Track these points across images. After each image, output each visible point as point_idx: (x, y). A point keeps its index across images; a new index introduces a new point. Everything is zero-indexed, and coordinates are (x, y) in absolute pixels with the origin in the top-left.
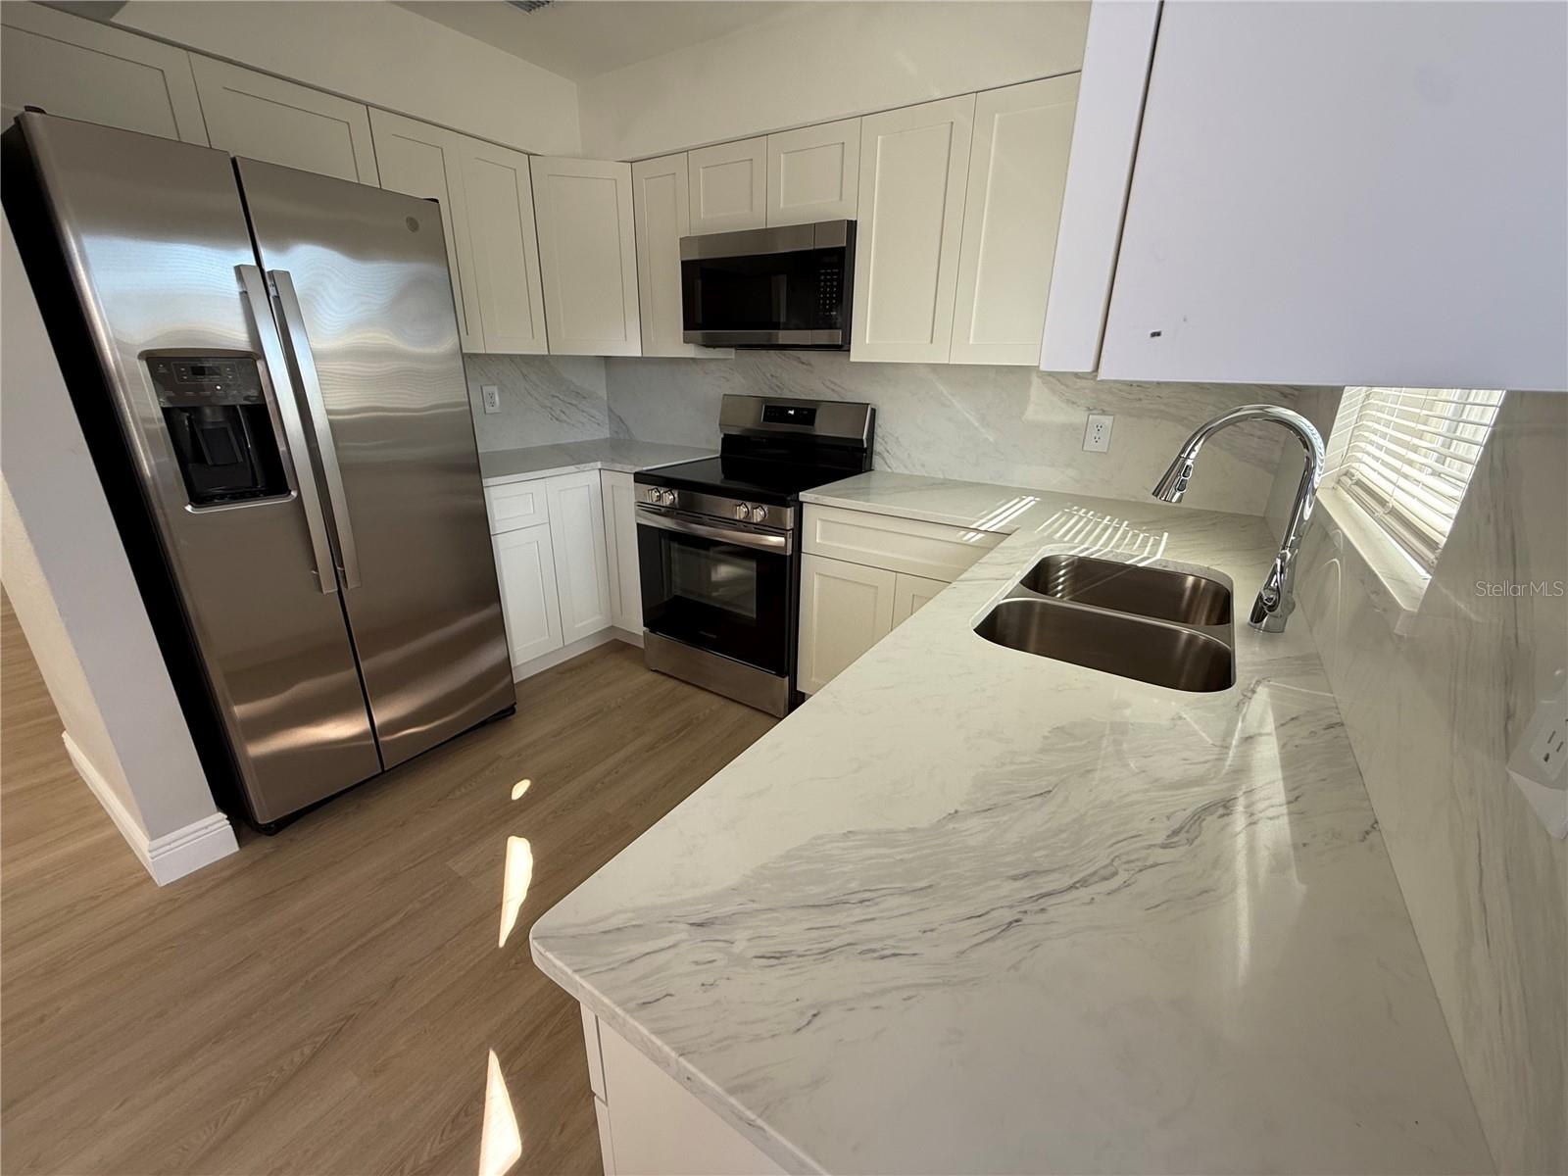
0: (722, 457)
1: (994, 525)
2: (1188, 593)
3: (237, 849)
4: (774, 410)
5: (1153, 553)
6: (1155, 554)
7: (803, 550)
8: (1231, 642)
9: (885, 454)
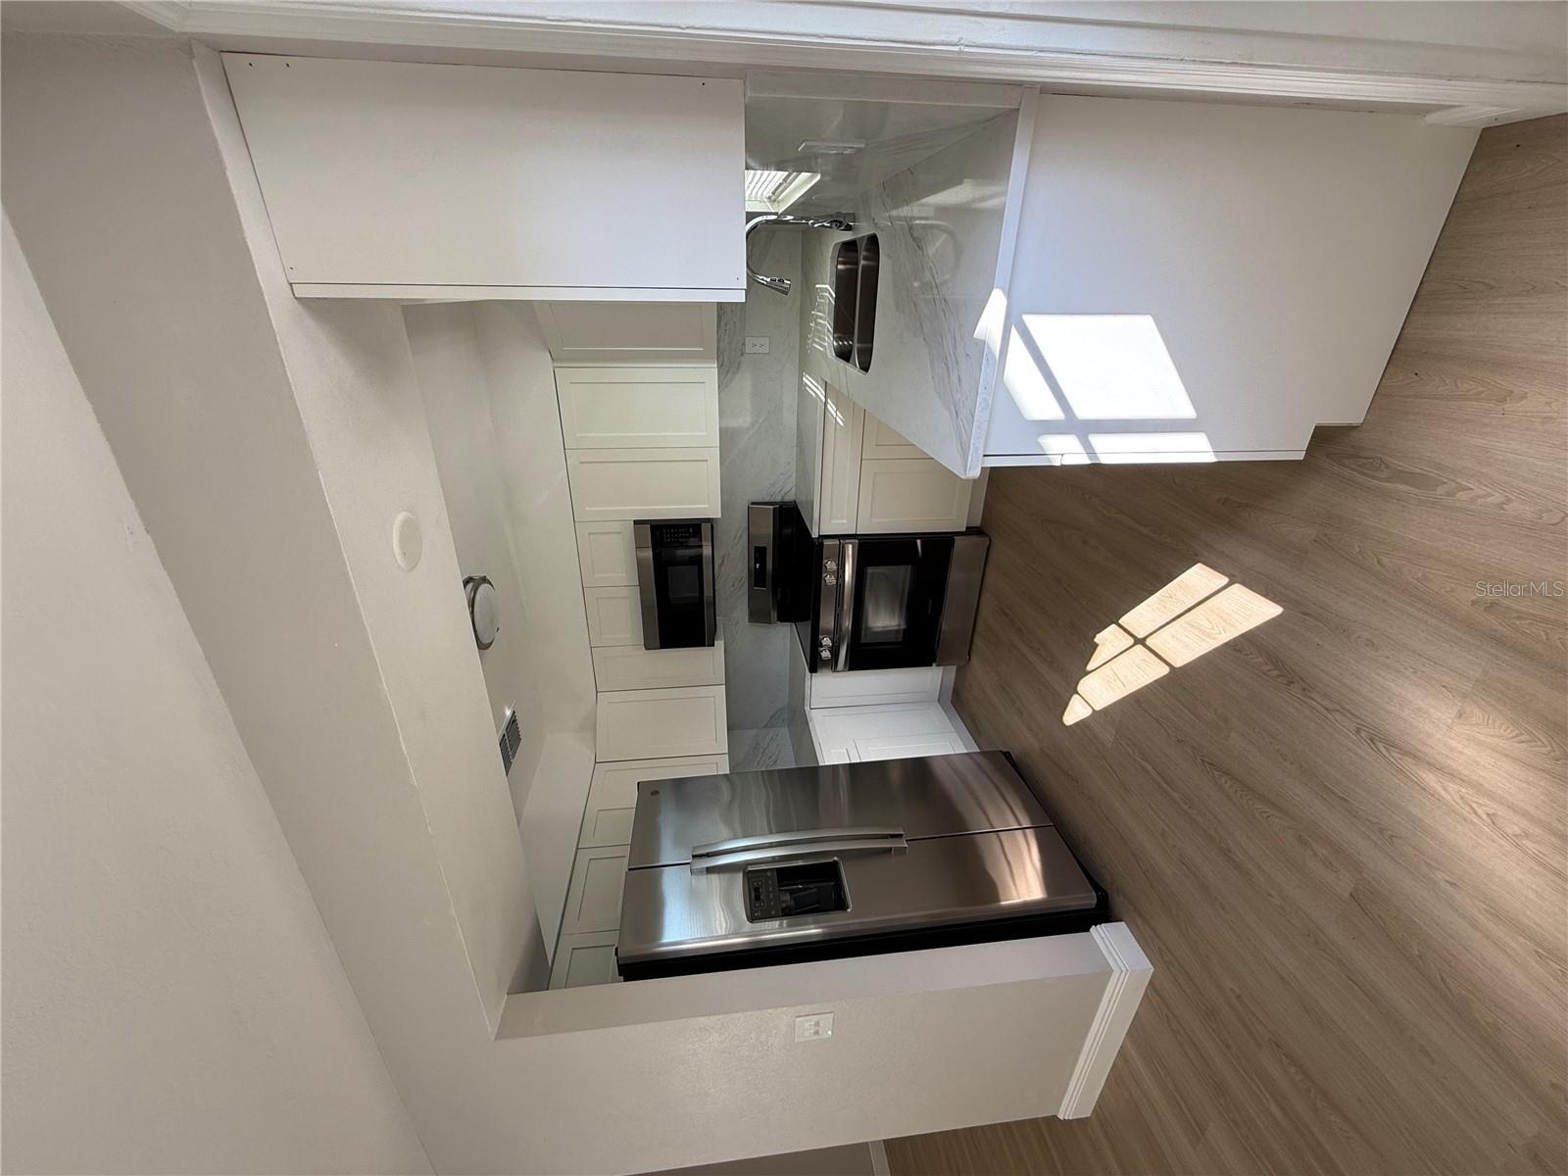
0: (795, 622)
1: (821, 394)
2: (848, 266)
3: (1123, 923)
4: (757, 578)
5: (826, 290)
6: (826, 288)
7: (854, 533)
8: (863, 237)
9: (783, 492)
